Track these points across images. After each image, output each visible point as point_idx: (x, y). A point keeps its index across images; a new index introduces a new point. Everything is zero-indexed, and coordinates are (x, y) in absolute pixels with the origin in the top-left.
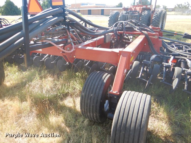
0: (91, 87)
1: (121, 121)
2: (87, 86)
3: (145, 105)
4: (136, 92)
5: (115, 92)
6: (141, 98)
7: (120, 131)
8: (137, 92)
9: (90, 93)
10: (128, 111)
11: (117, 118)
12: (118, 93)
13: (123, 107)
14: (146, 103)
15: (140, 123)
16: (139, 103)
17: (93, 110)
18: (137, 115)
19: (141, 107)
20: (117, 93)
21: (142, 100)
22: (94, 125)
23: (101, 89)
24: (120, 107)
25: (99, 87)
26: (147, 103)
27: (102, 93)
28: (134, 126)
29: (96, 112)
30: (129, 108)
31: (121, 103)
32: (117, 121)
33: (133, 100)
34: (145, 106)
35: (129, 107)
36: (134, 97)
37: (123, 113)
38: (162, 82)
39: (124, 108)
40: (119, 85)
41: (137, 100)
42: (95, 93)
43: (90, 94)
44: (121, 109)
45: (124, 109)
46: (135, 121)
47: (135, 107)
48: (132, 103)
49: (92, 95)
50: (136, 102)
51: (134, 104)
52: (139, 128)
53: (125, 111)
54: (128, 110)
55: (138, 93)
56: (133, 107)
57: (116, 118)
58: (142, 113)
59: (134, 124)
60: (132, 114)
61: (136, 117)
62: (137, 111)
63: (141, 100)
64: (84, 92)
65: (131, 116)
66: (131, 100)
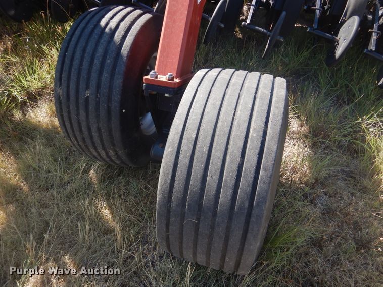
0: (81, 64)
1: (182, 186)
2: (67, 61)
3: (271, 118)
4: (237, 70)
5: (163, 78)
6: (256, 93)
7: (183, 216)
8: (241, 71)
9: (82, 85)
10: (206, 149)
11: (168, 174)
12: (177, 80)
13: (190, 134)
14: (272, 109)
15: (249, 189)
16: (248, 113)
17: (102, 141)
18: (239, 160)
19: (254, 129)
20: (172, 79)
21: (257, 101)
22: (119, 175)
23: (117, 71)
24: (180, 135)
25: (109, 61)
26: (277, 112)
27: (121, 84)
28: (229, 198)
29: (114, 145)
30: (209, 138)
31: (184, 120)
32: (168, 184)
33: (225, 103)
34: (270, 123)
35: (211, 132)
36: (229, 91)
37: (189, 154)
38: (312, 31)
39: (194, 136)
40: (179, 49)
41: (241, 101)
42: (98, 86)
43: (81, 90)
44: (184, 142)
45: (193, 143)
46: (233, 182)
47: (234, 128)
48: (221, 116)
49: (88, 93)
50: (236, 109)
51: (231, 119)
52: (246, 205)
53: (197, 149)
54: (208, 145)
55: (245, 72)
56: (227, 132)
57: (165, 174)
58: (257, 151)
59: (230, 192)
60: (221, 158)
61: (235, 167)
62: (241, 145)
63: (255, 98)
64: (60, 84)
65: (220, 165)
66: (220, 103)
